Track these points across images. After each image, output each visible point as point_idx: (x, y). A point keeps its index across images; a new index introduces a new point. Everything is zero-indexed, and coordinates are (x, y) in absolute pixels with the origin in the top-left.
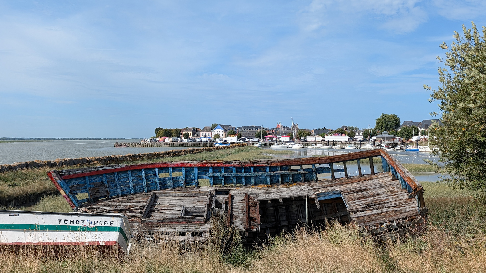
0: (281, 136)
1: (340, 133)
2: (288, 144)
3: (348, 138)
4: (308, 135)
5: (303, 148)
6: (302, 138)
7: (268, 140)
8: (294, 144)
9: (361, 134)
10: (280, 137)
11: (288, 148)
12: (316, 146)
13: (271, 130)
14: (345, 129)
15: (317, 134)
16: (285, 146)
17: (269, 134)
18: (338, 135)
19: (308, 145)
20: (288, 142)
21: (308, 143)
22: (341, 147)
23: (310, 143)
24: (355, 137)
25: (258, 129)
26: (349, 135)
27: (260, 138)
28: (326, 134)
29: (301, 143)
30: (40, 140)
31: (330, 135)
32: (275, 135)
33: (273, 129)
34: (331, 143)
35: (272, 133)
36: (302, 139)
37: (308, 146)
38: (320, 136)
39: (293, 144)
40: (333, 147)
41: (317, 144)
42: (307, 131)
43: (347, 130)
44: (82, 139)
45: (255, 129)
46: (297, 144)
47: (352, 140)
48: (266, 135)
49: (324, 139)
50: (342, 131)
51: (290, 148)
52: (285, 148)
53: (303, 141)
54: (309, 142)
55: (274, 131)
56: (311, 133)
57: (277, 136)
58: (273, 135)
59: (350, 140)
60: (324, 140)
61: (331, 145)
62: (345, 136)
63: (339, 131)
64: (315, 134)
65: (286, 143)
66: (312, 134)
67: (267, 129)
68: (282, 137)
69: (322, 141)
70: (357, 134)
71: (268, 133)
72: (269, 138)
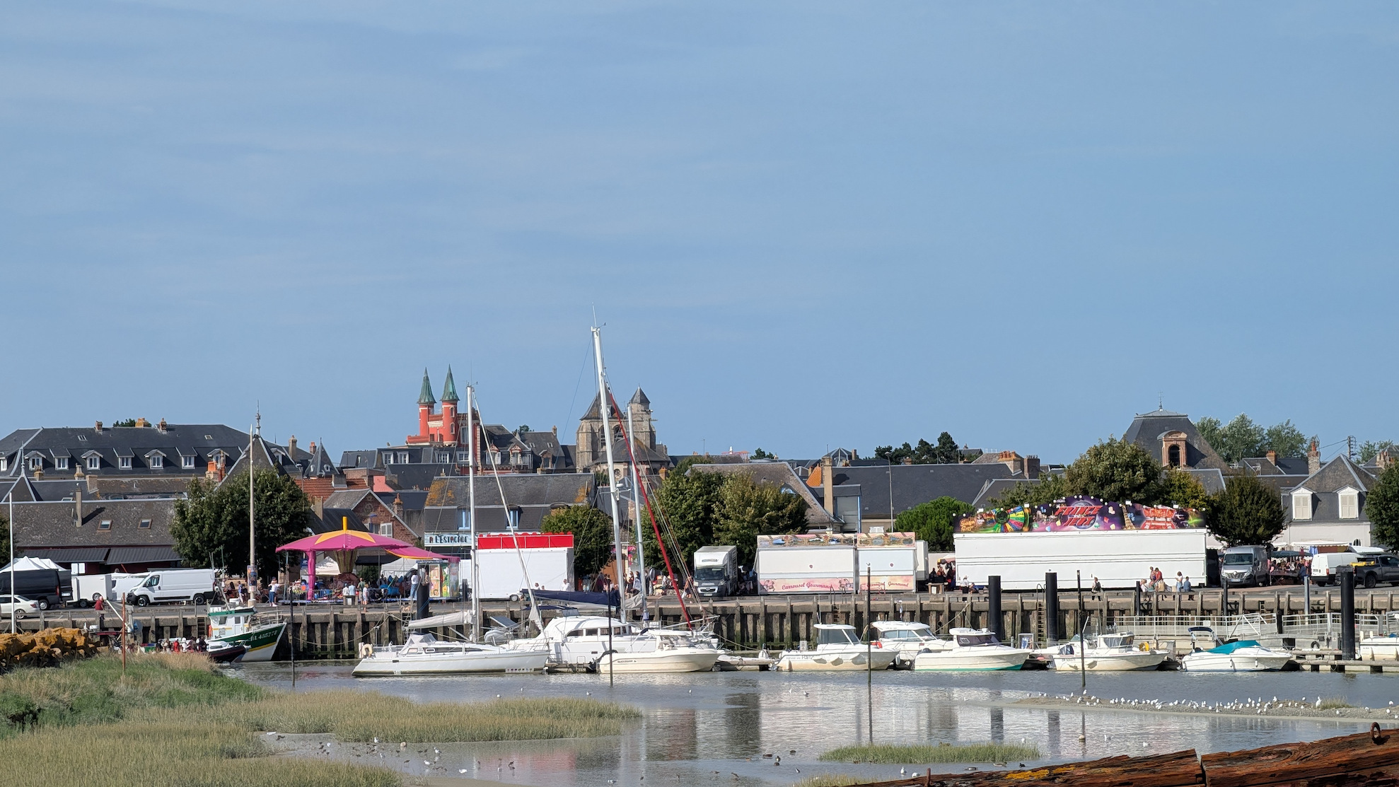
0: (471, 541)
1: (1122, 495)
2: (559, 626)
3: (1212, 555)
4: (773, 527)
5: (724, 667)
6: (706, 558)
7: (323, 583)
8: (624, 622)
9: (1348, 500)
10: (464, 553)
11: (552, 671)
12: (862, 648)
13: (352, 474)
14: (1174, 451)
15: (872, 513)
16: (523, 645)
17: (332, 521)
18: (1103, 513)
19: (769, 637)
20: (550, 603)
21: (768, 616)
22: (1135, 651)
23: (795, 616)
24: (1278, 542)
25: (201, 463)
26: (1214, 520)
27: (236, 566)
28: (971, 514)
29: (692, 615)
31: (1017, 515)
32: (397, 530)
33: (377, 461)
34: (1026, 613)
35: (369, 502)
36: (708, 573)
37: (773, 643)
38: (899, 528)
39: (608, 631)
40: (1051, 651)
41: (880, 625)
42: (760, 472)
43: (1191, 462)
45: (170, 464)
46: (657, 632)
47: (1246, 571)
48: (300, 523)
49: (950, 565)
50: (1140, 476)
51: (574, 669)
52: (515, 672)
53: (722, 595)
54: (783, 605)
55: (380, 485)
56: (809, 498)
57: (430, 540)
58: (374, 528)
59: (1226, 572)
60: (947, 579)
61: (1025, 628)
62: (1180, 524)
63: (1107, 480)
64: (852, 510)
65: (534, 616)
66: (816, 512)
67: (305, 464)
68: (484, 544)
69: (922, 586)
70: (1300, 500)
71: (317, 508)
72: (330, 568)
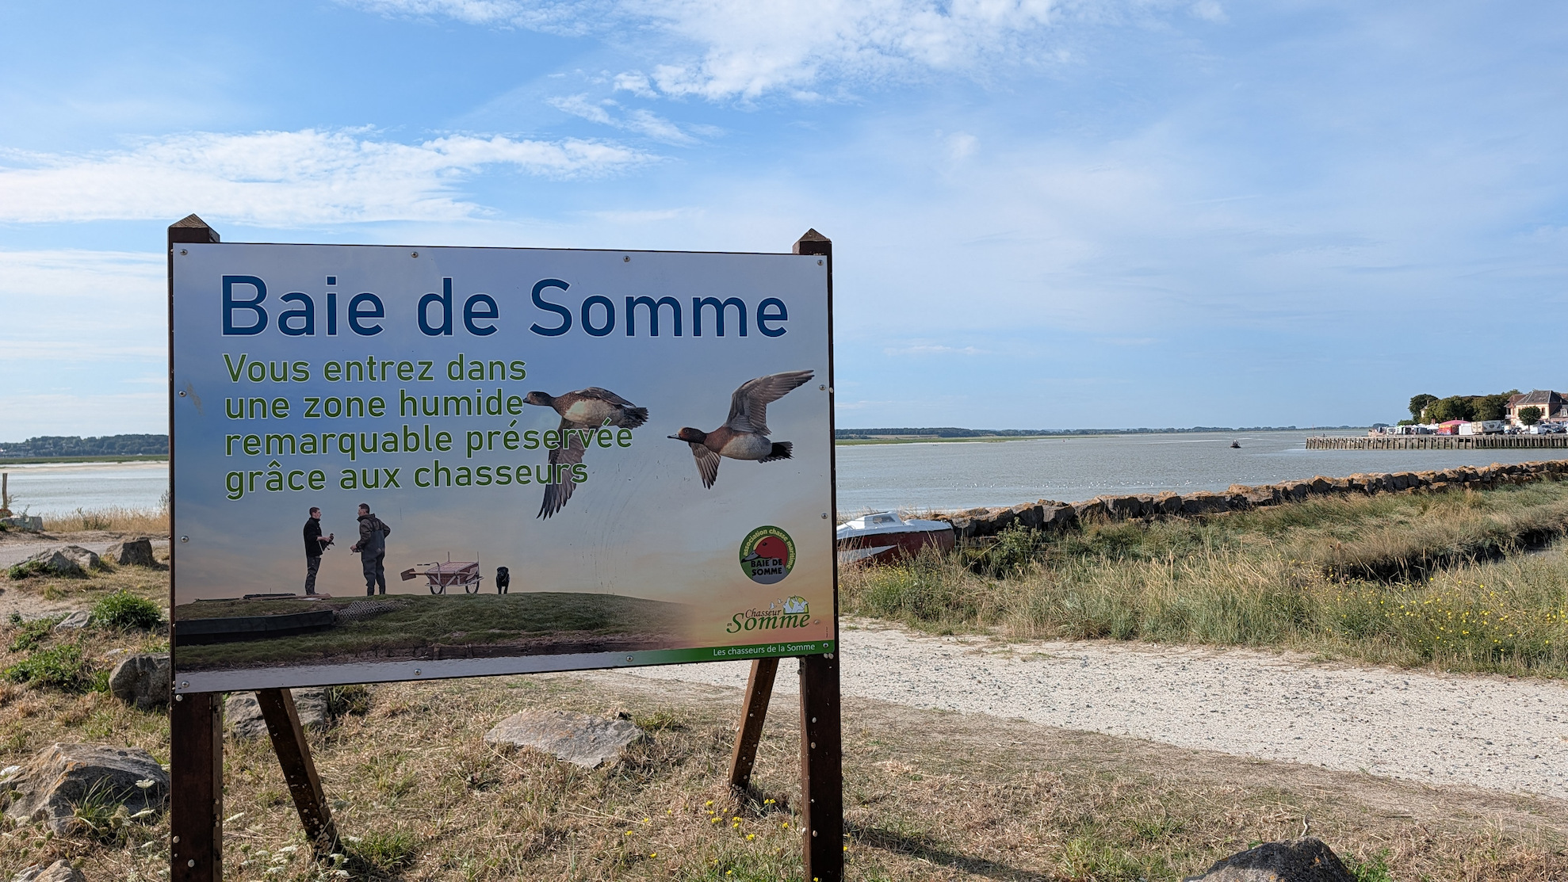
30: (1087, 434)
44: (1183, 431)
